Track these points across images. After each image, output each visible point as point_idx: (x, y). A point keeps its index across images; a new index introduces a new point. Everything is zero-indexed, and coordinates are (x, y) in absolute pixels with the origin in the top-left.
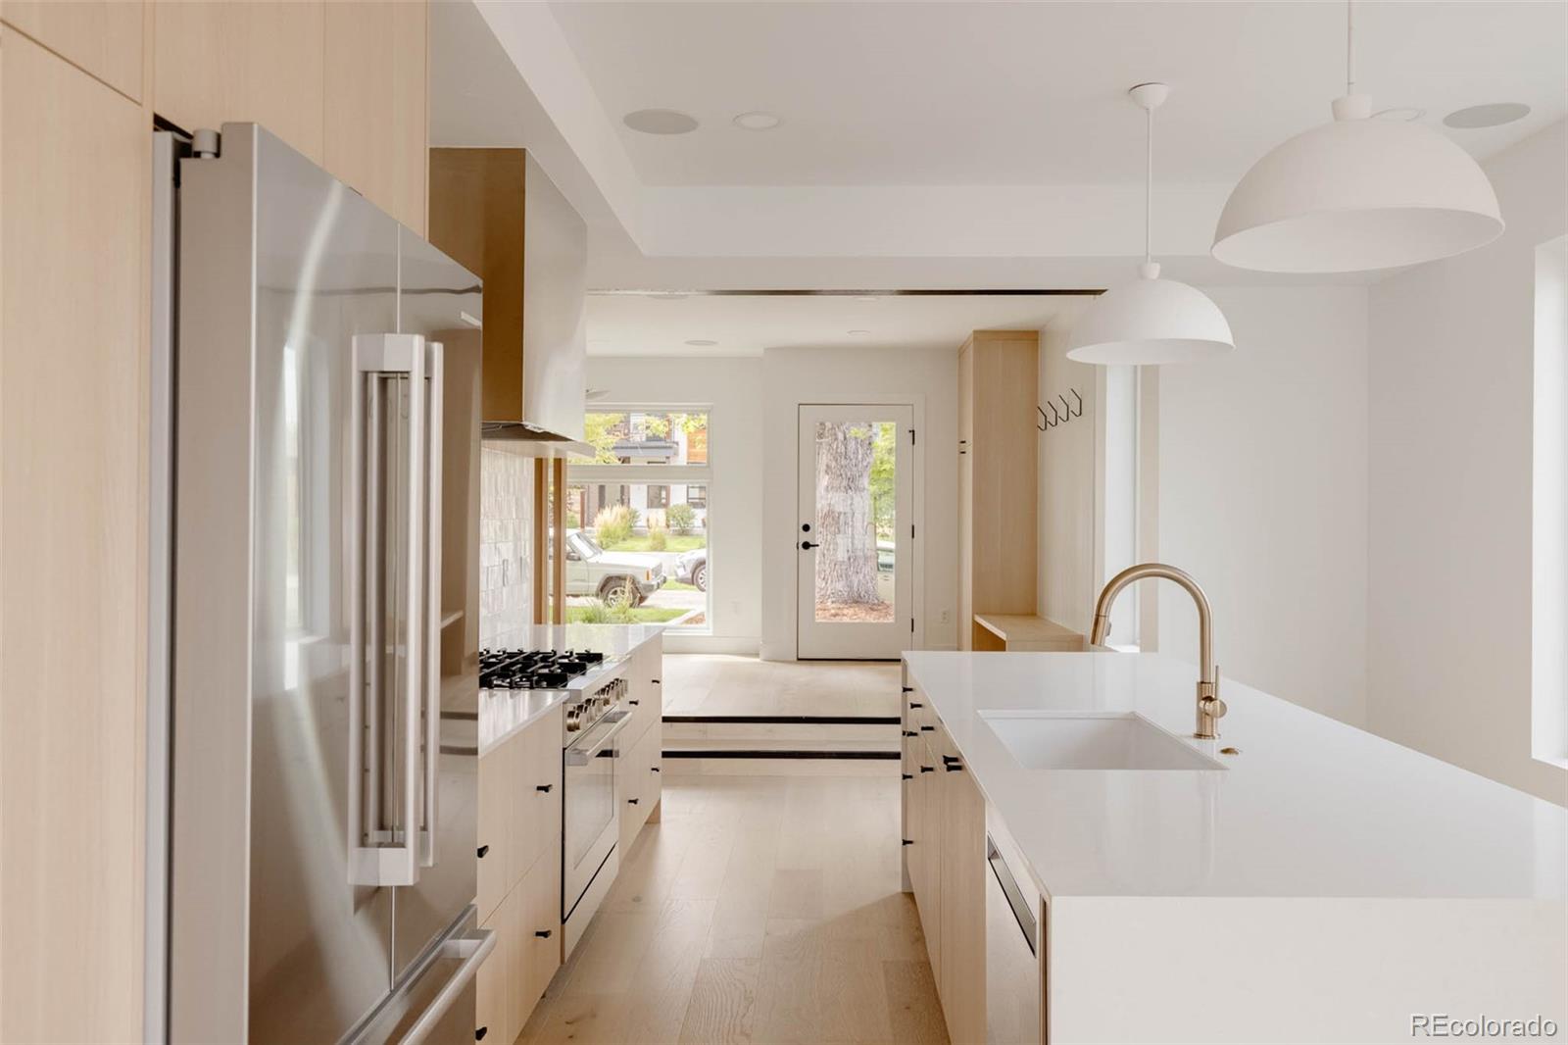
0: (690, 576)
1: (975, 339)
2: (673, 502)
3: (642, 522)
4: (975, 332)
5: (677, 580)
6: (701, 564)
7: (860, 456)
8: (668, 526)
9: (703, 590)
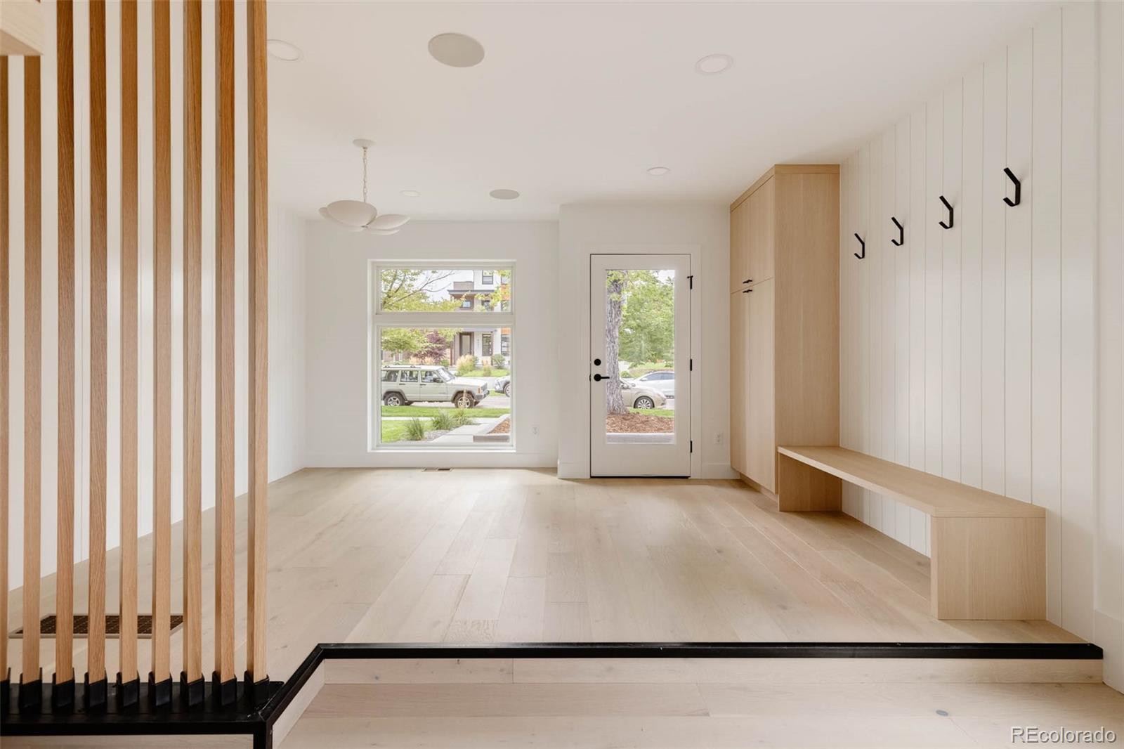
0: (502, 389)
1: (776, 172)
2: (494, 353)
3: (480, 363)
4: (776, 165)
5: (496, 392)
6: (507, 383)
7: (613, 315)
8: (492, 364)
9: (509, 396)
